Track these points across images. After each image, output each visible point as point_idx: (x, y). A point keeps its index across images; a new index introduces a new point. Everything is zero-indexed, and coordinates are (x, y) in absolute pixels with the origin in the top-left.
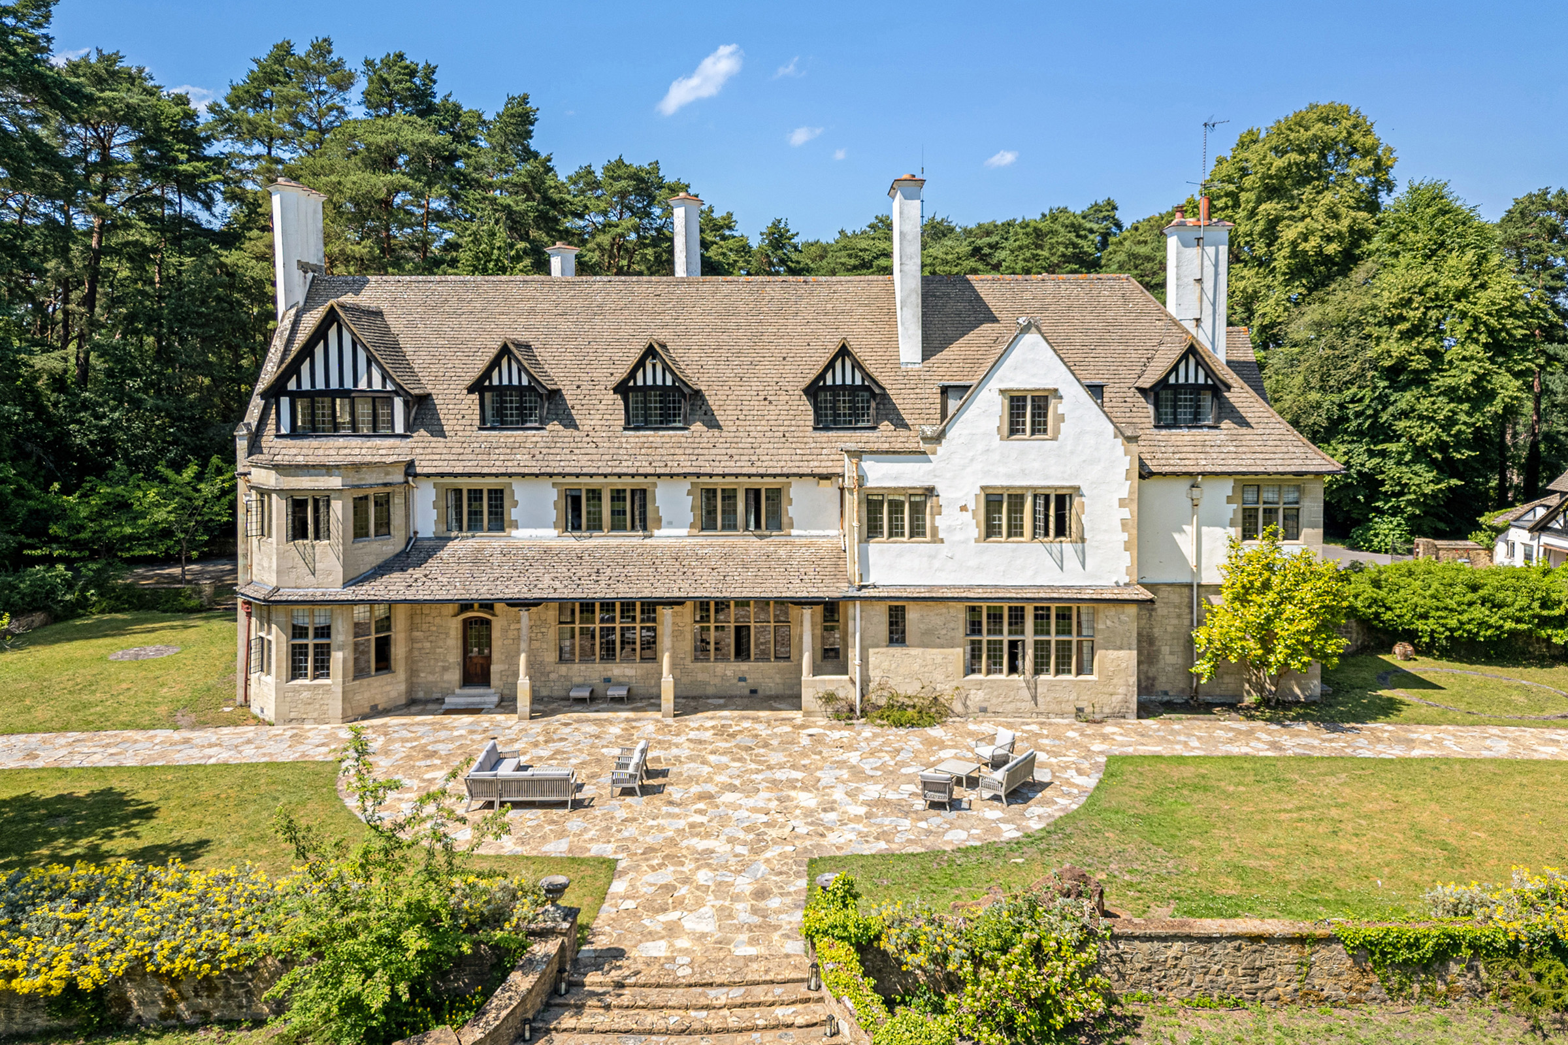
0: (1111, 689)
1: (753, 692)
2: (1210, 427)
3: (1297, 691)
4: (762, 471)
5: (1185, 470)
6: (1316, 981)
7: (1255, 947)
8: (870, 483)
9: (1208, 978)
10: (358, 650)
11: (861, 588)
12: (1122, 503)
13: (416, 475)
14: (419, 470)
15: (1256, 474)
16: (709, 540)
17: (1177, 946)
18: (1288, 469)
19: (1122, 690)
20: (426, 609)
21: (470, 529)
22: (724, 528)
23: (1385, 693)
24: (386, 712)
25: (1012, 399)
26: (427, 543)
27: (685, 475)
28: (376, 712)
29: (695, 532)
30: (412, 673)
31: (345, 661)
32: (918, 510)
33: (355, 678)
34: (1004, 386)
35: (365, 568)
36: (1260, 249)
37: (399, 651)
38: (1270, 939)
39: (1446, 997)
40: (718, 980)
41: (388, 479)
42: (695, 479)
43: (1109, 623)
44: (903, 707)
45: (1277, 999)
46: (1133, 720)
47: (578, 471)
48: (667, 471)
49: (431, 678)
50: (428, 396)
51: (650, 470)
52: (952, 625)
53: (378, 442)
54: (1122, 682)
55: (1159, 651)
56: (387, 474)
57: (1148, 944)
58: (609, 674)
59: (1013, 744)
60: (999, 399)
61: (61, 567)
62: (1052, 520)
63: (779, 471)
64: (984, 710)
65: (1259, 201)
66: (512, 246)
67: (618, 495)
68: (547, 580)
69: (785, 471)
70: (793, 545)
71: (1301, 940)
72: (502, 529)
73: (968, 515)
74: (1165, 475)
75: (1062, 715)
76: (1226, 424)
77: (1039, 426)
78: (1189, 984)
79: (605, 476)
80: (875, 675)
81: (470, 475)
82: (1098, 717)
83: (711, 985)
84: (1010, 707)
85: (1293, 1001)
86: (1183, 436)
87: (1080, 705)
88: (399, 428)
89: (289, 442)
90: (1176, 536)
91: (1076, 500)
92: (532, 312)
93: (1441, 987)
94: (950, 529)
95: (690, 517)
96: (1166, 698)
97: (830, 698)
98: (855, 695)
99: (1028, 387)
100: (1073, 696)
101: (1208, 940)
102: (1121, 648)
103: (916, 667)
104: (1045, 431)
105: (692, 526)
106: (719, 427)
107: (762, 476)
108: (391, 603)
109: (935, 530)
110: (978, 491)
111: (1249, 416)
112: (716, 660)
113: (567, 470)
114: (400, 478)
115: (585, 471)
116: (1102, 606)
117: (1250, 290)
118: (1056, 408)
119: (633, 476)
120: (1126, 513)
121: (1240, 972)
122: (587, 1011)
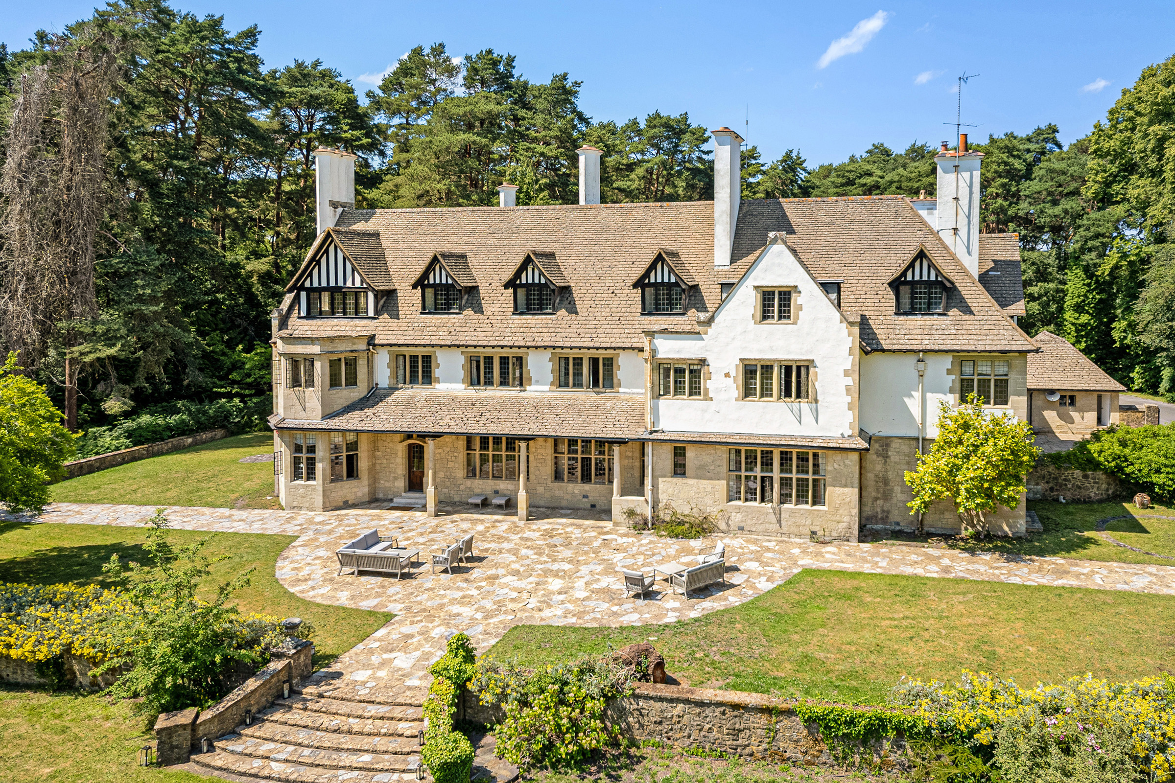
0: (838, 518)
1: (593, 506)
2: (939, 314)
3: (1006, 528)
4: (597, 345)
5: (909, 347)
6: (781, 744)
7: (735, 713)
8: (661, 355)
9: (703, 733)
10: (335, 462)
11: (651, 432)
12: (847, 373)
13: (374, 345)
14: (377, 342)
15: (968, 351)
16: (563, 394)
17: (681, 706)
18: (994, 348)
19: (847, 519)
20: (383, 436)
21: (411, 382)
22: (574, 385)
23: (1087, 534)
24: (354, 506)
25: (764, 293)
26: (382, 392)
27: (545, 347)
28: (347, 505)
29: (554, 388)
30: (374, 480)
31: (324, 469)
32: (695, 374)
33: (332, 481)
34: (757, 284)
35: (337, 407)
36: (1152, 162)
37: (363, 464)
38: (746, 708)
39: (880, 768)
40: (378, 700)
41: (355, 347)
42: (551, 350)
43: (836, 466)
44: (681, 523)
45: (751, 755)
46: (854, 543)
47: (475, 343)
48: (533, 344)
49: (387, 484)
50: (394, 291)
51: (522, 343)
52: (718, 463)
53: (357, 322)
54: (846, 512)
55: (892, 490)
56: (354, 344)
57: (660, 704)
58: (498, 488)
59: (723, 553)
60: (753, 293)
61: (237, 400)
62: (794, 385)
63: (608, 345)
64: (741, 529)
65: (1151, 123)
66: (537, 181)
67: (504, 361)
68: (447, 420)
69: (613, 345)
70: (618, 399)
71: (768, 711)
72: (430, 383)
73: (730, 380)
74: (894, 351)
75: (800, 536)
76: (954, 312)
77: (784, 314)
78: (689, 736)
79: (493, 347)
80: (663, 497)
81: (408, 345)
82: (827, 539)
83: (373, 702)
84: (761, 528)
85: (764, 758)
86: (917, 321)
87: (814, 529)
88: (371, 313)
89: (305, 321)
90: (906, 400)
91: (812, 370)
92: (473, 232)
93: (877, 760)
94: (718, 390)
95: (550, 378)
96: (898, 528)
97: (631, 513)
98: (648, 513)
99: (775, 284)
100: (809, 522)
101: (701, 704)
102: (845, 486)
103: (692, 493)
104: (789, 317)
105: (552, 384)
106: (576, 313)
107: (597, 348)
108: (357, 432)
109: (706, 390)
110: (738, 362)
111: (974, 305)
112: (569, 481)
113: (469, 343)
114: (363, 346)
115: (480, 343)
116: (830, 452)
117: (1142, 197)
118: (796, 300)
119: (511, 347)
120: (849, 381)
121: (725, 731)
122: (294, 711)
